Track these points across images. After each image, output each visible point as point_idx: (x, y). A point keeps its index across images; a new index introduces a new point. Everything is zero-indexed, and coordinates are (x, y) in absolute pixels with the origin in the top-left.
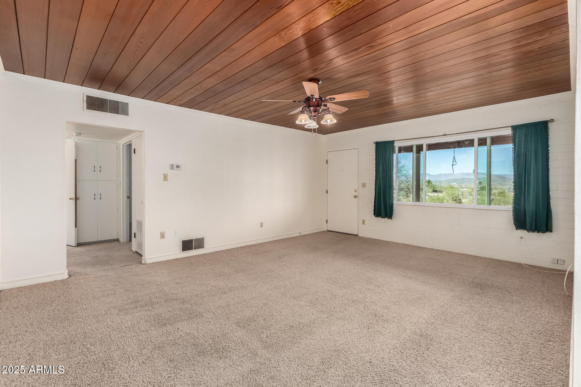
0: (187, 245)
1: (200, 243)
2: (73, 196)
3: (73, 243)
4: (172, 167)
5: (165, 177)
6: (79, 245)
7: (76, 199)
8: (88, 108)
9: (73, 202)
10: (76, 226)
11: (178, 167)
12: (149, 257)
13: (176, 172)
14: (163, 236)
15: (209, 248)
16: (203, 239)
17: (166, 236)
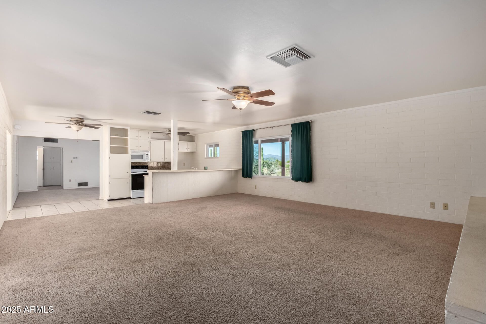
0: (80, 184)
1: (86, 184)
2: (42, 168)
3: (42, 185)
4: (74, 158)
5: (71, 162)
6: (44, 186)
7: (43, 169)
8: (44, 142)
9: (42, 170)
10: (43, 179)
11: (76, 158)
12: (65, 187)
13: (75, 159)
14: (70, 181)
15: (89, 186)
16: (87, 183)
17: (72, 181)
